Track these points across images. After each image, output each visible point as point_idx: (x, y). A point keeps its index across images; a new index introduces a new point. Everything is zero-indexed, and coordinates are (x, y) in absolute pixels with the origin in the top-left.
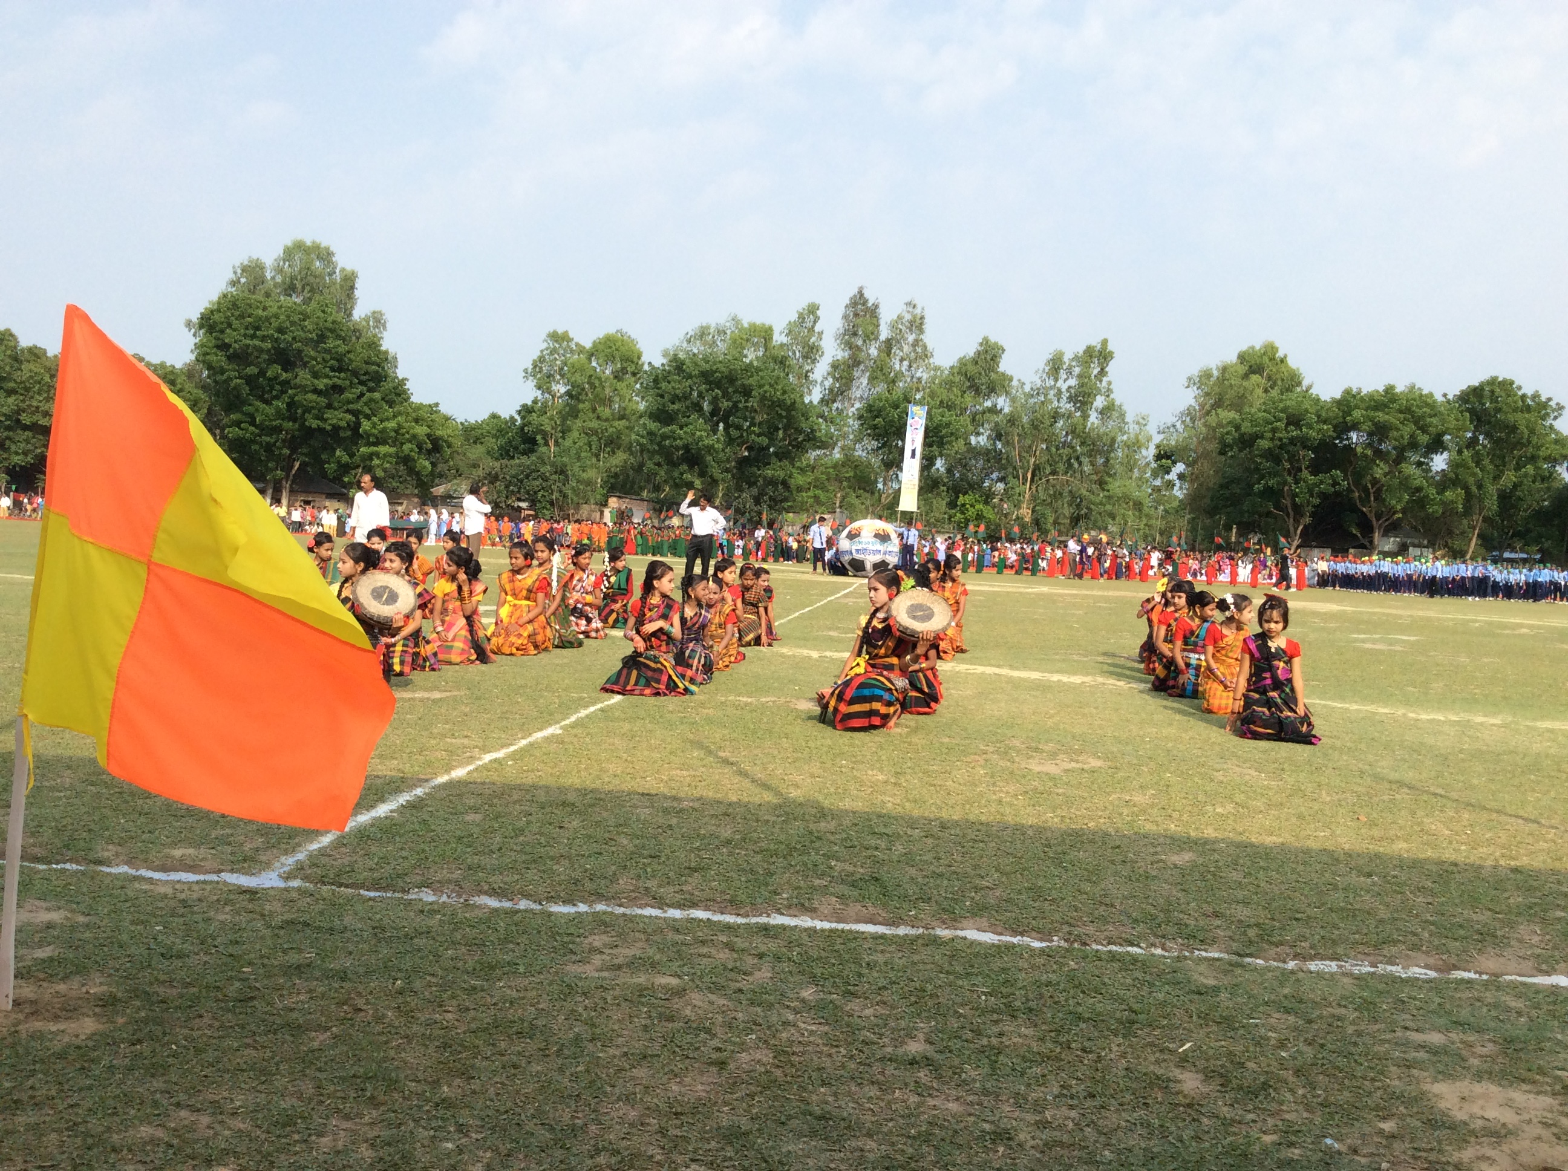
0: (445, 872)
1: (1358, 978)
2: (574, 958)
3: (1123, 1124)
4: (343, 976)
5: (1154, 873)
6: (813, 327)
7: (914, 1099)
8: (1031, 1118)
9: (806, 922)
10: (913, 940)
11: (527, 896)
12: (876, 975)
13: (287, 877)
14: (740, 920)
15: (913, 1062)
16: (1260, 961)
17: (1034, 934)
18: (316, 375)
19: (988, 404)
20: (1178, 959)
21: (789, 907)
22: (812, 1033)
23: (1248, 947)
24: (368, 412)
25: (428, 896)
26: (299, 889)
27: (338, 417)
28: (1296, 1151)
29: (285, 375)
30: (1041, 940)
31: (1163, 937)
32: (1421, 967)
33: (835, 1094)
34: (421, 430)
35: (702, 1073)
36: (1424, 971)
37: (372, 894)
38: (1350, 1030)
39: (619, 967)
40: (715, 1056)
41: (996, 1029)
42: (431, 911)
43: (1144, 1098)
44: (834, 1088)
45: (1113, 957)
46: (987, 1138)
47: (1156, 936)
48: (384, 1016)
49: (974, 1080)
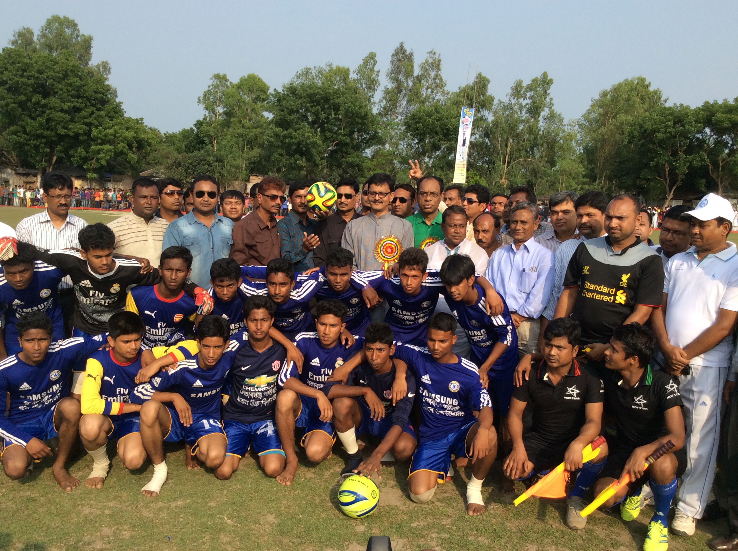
6: (373, 68)
18: (63, 101)
19: (480, 115)
24: (96, 123)
27: (78, 128)
29: (43, 102)
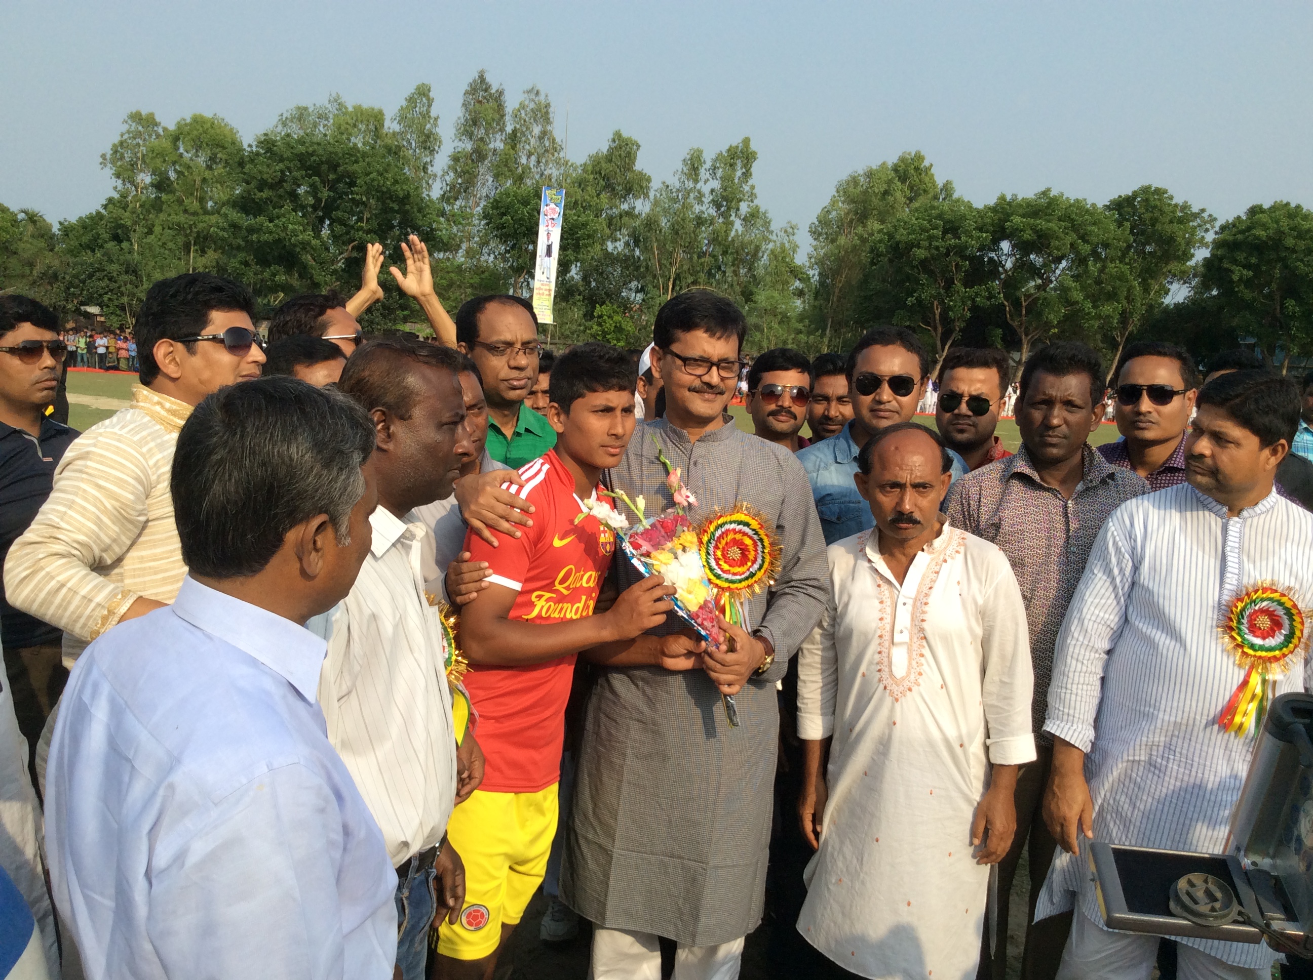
6: (428, 112)
19: (625, 207)
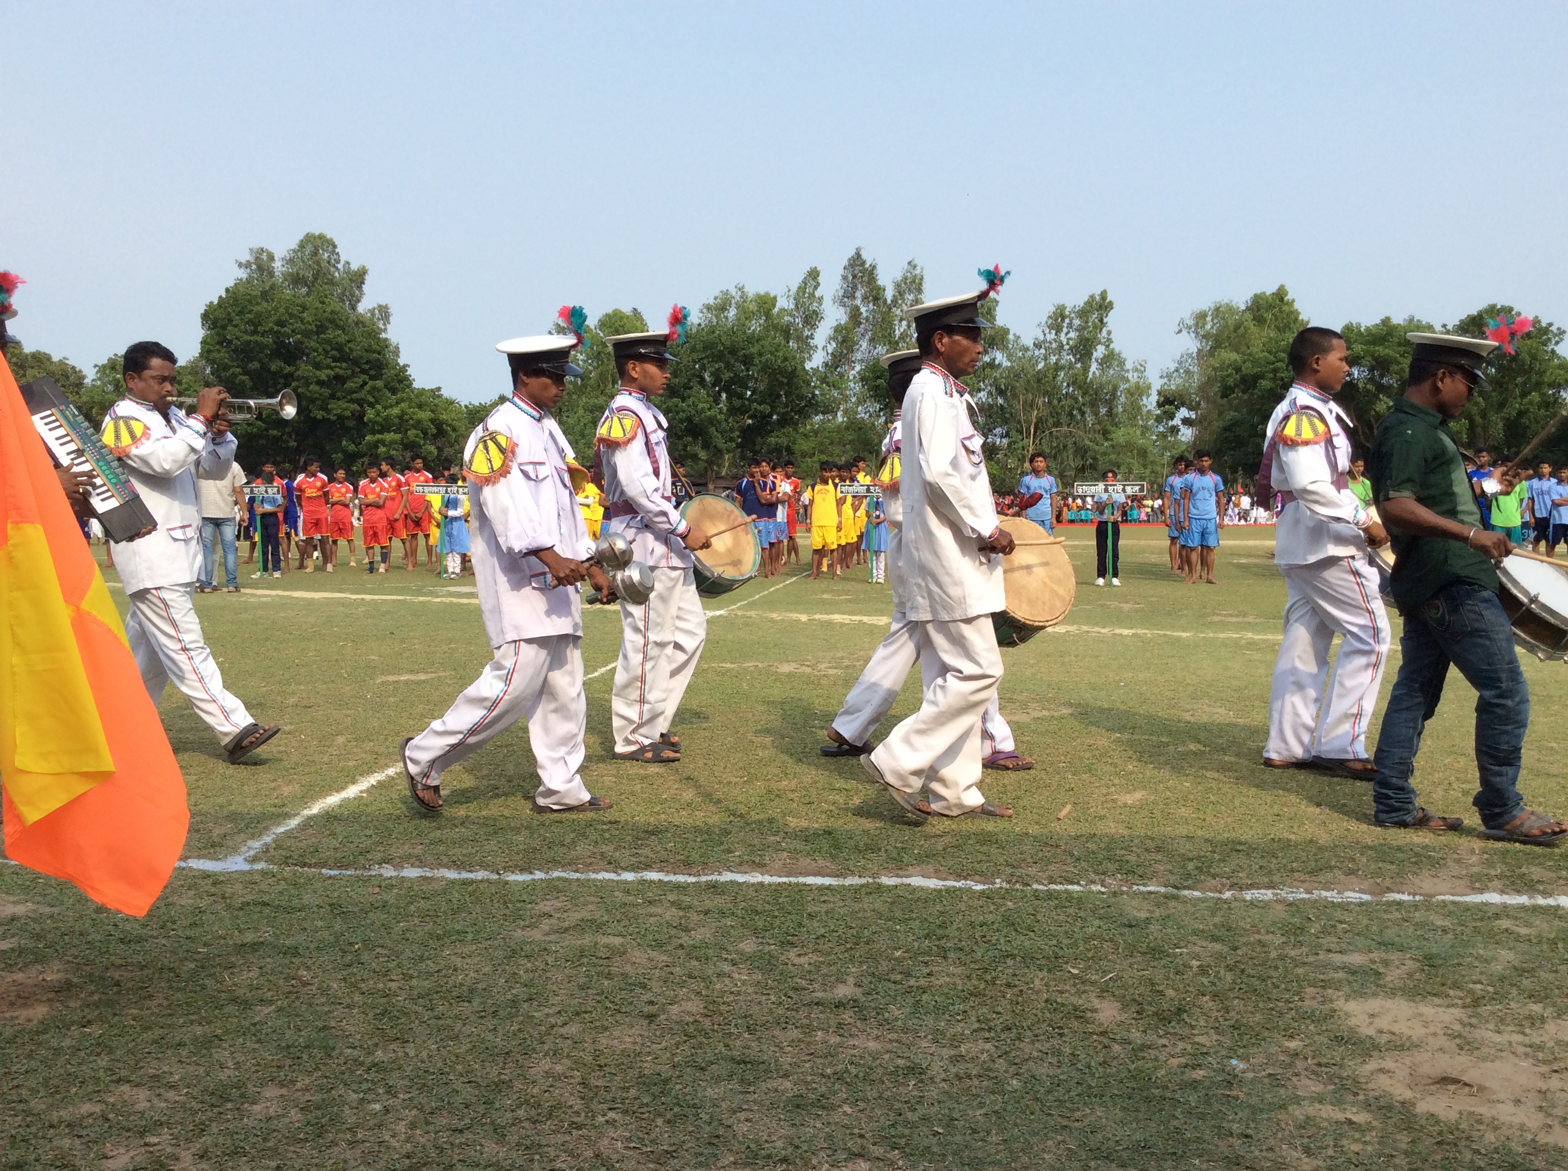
0: (406, 847)
1: (1290, 905)
2: (522, 923)
3: (1035, 1054)
4: (294, 952)
5: (1102, 813)
6: (814, 292)
7: (834, 1040)
8: (946, 1053)
9: (756, 878)
10: (856, 890)
11: (484, 866)
12: (816, 924)
13: (254, 860)
14: (692, 879)
15: (839, 1005)
16: (1197, 894)
17: (977, 877)
18: (317, 366)
20: (1115, 894)
21: (741, 864)
22: (744, 982)
23: (1186, 880)
24: (372, 400)
25: (388, 871)
26: (263, 873)
27: (341, 407)
28: (1202, 1073)
30: (984, 883)
31: (1104, 874)
32: (1355, 891)
33: (759, 1039)
34: (425, 415)
35: (632, 1026)
36: (1358, 895)
37: (332, 873)
38: (1273, 954)
39: (567, 930)
40: (647, 1009)
41: (926, 970)
42: (387, 885)
43: (1060, 1028)
44: (759, 1033)
45: (1051, 895)
46: (901, 1072)
47: (1096, 873)
48: (329, 987)
49: (897, 1019)
